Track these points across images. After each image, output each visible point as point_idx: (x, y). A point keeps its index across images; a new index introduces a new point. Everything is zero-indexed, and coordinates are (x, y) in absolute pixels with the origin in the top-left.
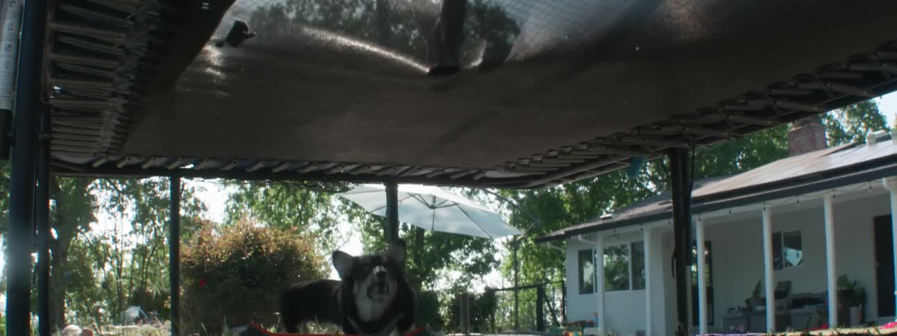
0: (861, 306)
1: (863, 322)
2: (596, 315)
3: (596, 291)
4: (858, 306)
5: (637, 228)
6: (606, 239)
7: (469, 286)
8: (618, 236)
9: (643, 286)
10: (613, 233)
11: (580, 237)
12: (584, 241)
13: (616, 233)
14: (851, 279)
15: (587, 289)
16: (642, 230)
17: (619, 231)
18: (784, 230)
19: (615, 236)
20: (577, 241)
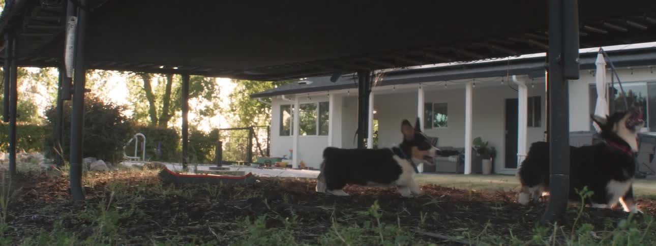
0: (491, 159)
1: (493, 172)
2: (291, 151)
3: (292, 134)
4: (490, 159)
5: (326, 93)
6: (301, 98)
7: (199, 125)
8: (310, 98)
9: (327, 133)
10: (307, 96)
11: (283, 97)
12: (287, 100)
13: (310, 95)
14: (484, 140)
15: (285, 132)
16: (328, 95)
17: (312, 94)
18: (435, 101)
19: (309, 97)
20: (281, 99)
